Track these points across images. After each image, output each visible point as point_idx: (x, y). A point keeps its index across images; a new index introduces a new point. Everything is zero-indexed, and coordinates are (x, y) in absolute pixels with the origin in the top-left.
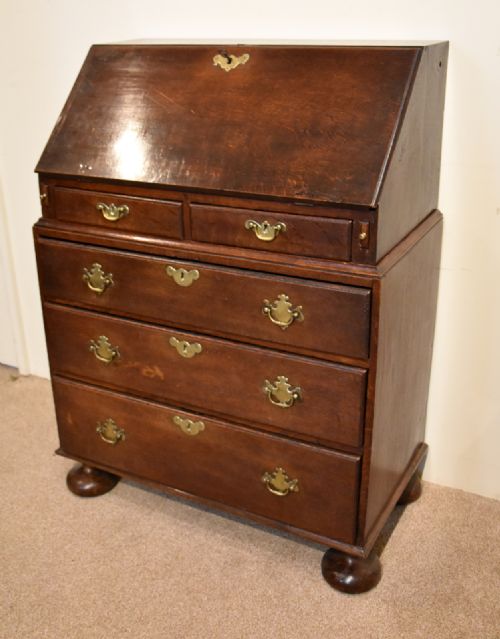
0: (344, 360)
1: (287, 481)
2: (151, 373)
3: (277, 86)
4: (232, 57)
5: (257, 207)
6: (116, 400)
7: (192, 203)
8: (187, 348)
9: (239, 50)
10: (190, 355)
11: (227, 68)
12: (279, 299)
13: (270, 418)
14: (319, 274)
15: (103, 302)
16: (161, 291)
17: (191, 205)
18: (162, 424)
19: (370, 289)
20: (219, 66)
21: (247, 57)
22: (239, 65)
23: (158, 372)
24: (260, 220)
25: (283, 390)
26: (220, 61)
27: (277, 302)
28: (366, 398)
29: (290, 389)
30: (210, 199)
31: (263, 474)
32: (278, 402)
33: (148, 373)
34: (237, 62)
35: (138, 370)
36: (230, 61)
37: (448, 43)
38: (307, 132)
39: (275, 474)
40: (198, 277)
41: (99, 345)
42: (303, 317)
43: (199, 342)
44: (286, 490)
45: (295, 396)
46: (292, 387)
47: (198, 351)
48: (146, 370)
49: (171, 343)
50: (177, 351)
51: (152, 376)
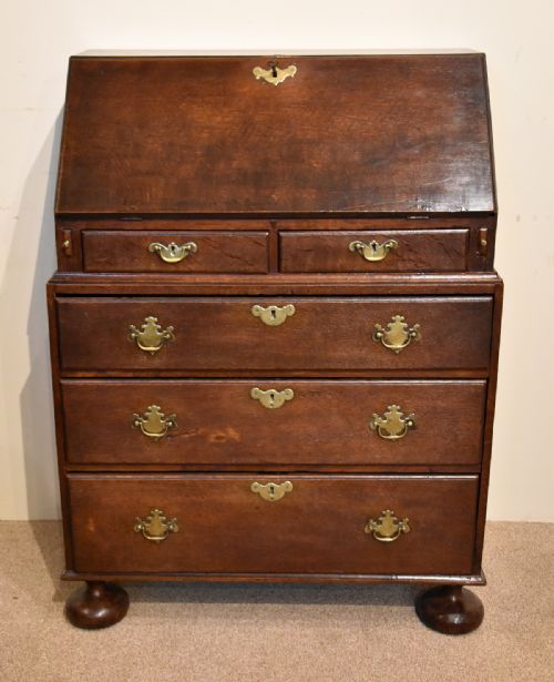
0: (462, 374)
1: (396, 523)
2: (222, 438)
3: (343, 99)
4: (276, 69)
5: (361, 226)
6: (166, 483)
7: (283, 231)
8: (273, 397)
9: (282, 61)
10: (278, 404)
11: (273, 81)
12: (393, 322)
13: (377, 456)
14: (437, 288)
15: (157, 363)
16: (243, 337)
17: (281, 233)
18: (234, 498)
19: (492, 295)
20: (262, 79)
21: (292, 71)
22: (287, 79)
23: (232, 433)
24: (366, 240)
25: (394, 420)
26: (262, 73)
27: (390, 325)
28: (485, 409)
29: (402, 418)
30: (304, 224)
31: (367, 522)
32: (389, 435)
33: (218, 438)
34: (284, 75)
35: (203, 437)
36: (275, 75)
39: (381, 519)
40: (292, 312)
41: (146, 418)
42: (420, 336)
43: (289, 387)
44: (396, 534)
45: (410, 423)
46: (405, 415)
47: (289, 397)
48: (215, 436)
49: (253, 395)
50: (260, 404)
51: (224, 441)
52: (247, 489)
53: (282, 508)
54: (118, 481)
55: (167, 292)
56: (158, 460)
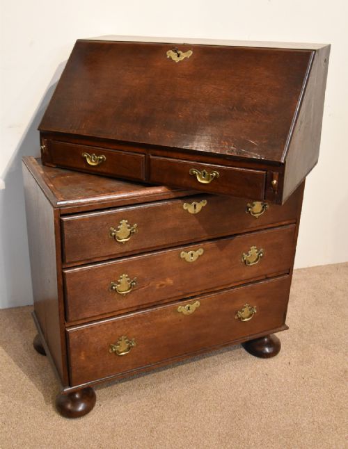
1: (250, 310)
3: (213, 74)
4: (180, 52)
6: (129, 320)
7: (152, 155)
8: (192, 255)
9: (184, 47)
11: (176, 59)
17: (151, 157)
18: (168, 318)
20: (170, 58)
21: (191, 52)
22: (185, 58)
23: (169, 281)
24: (200, 168)
25: (253, 254)
26: (171, 54)
27: (254, 203)
29: (257, 253)
31: (237, 313)
32: (251, 263)
33: (161, 285)
34: (184, 56)
35: (152, 287)
36: (179, 56)
37: (330, 46)
38: (235, 108)
39: (243, 309)
40: (205, 204)
41: (119, 283)
43: (201, 247)
44: (251, 315)
45: (261, 255)
46: (259, 250)
47: (201, 254)
48: (158, 285)
49: (182, 256)
50: (185, 261)
51: (164, 287)
52: (175, 311)
53: (194, 317)
54: (100, 325)
55: (132, 203)
56: (125, 307)
